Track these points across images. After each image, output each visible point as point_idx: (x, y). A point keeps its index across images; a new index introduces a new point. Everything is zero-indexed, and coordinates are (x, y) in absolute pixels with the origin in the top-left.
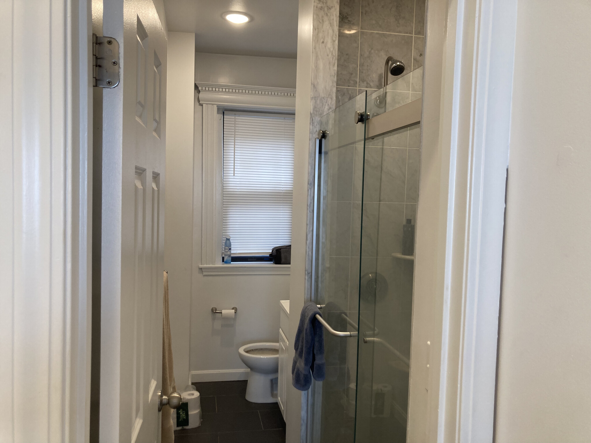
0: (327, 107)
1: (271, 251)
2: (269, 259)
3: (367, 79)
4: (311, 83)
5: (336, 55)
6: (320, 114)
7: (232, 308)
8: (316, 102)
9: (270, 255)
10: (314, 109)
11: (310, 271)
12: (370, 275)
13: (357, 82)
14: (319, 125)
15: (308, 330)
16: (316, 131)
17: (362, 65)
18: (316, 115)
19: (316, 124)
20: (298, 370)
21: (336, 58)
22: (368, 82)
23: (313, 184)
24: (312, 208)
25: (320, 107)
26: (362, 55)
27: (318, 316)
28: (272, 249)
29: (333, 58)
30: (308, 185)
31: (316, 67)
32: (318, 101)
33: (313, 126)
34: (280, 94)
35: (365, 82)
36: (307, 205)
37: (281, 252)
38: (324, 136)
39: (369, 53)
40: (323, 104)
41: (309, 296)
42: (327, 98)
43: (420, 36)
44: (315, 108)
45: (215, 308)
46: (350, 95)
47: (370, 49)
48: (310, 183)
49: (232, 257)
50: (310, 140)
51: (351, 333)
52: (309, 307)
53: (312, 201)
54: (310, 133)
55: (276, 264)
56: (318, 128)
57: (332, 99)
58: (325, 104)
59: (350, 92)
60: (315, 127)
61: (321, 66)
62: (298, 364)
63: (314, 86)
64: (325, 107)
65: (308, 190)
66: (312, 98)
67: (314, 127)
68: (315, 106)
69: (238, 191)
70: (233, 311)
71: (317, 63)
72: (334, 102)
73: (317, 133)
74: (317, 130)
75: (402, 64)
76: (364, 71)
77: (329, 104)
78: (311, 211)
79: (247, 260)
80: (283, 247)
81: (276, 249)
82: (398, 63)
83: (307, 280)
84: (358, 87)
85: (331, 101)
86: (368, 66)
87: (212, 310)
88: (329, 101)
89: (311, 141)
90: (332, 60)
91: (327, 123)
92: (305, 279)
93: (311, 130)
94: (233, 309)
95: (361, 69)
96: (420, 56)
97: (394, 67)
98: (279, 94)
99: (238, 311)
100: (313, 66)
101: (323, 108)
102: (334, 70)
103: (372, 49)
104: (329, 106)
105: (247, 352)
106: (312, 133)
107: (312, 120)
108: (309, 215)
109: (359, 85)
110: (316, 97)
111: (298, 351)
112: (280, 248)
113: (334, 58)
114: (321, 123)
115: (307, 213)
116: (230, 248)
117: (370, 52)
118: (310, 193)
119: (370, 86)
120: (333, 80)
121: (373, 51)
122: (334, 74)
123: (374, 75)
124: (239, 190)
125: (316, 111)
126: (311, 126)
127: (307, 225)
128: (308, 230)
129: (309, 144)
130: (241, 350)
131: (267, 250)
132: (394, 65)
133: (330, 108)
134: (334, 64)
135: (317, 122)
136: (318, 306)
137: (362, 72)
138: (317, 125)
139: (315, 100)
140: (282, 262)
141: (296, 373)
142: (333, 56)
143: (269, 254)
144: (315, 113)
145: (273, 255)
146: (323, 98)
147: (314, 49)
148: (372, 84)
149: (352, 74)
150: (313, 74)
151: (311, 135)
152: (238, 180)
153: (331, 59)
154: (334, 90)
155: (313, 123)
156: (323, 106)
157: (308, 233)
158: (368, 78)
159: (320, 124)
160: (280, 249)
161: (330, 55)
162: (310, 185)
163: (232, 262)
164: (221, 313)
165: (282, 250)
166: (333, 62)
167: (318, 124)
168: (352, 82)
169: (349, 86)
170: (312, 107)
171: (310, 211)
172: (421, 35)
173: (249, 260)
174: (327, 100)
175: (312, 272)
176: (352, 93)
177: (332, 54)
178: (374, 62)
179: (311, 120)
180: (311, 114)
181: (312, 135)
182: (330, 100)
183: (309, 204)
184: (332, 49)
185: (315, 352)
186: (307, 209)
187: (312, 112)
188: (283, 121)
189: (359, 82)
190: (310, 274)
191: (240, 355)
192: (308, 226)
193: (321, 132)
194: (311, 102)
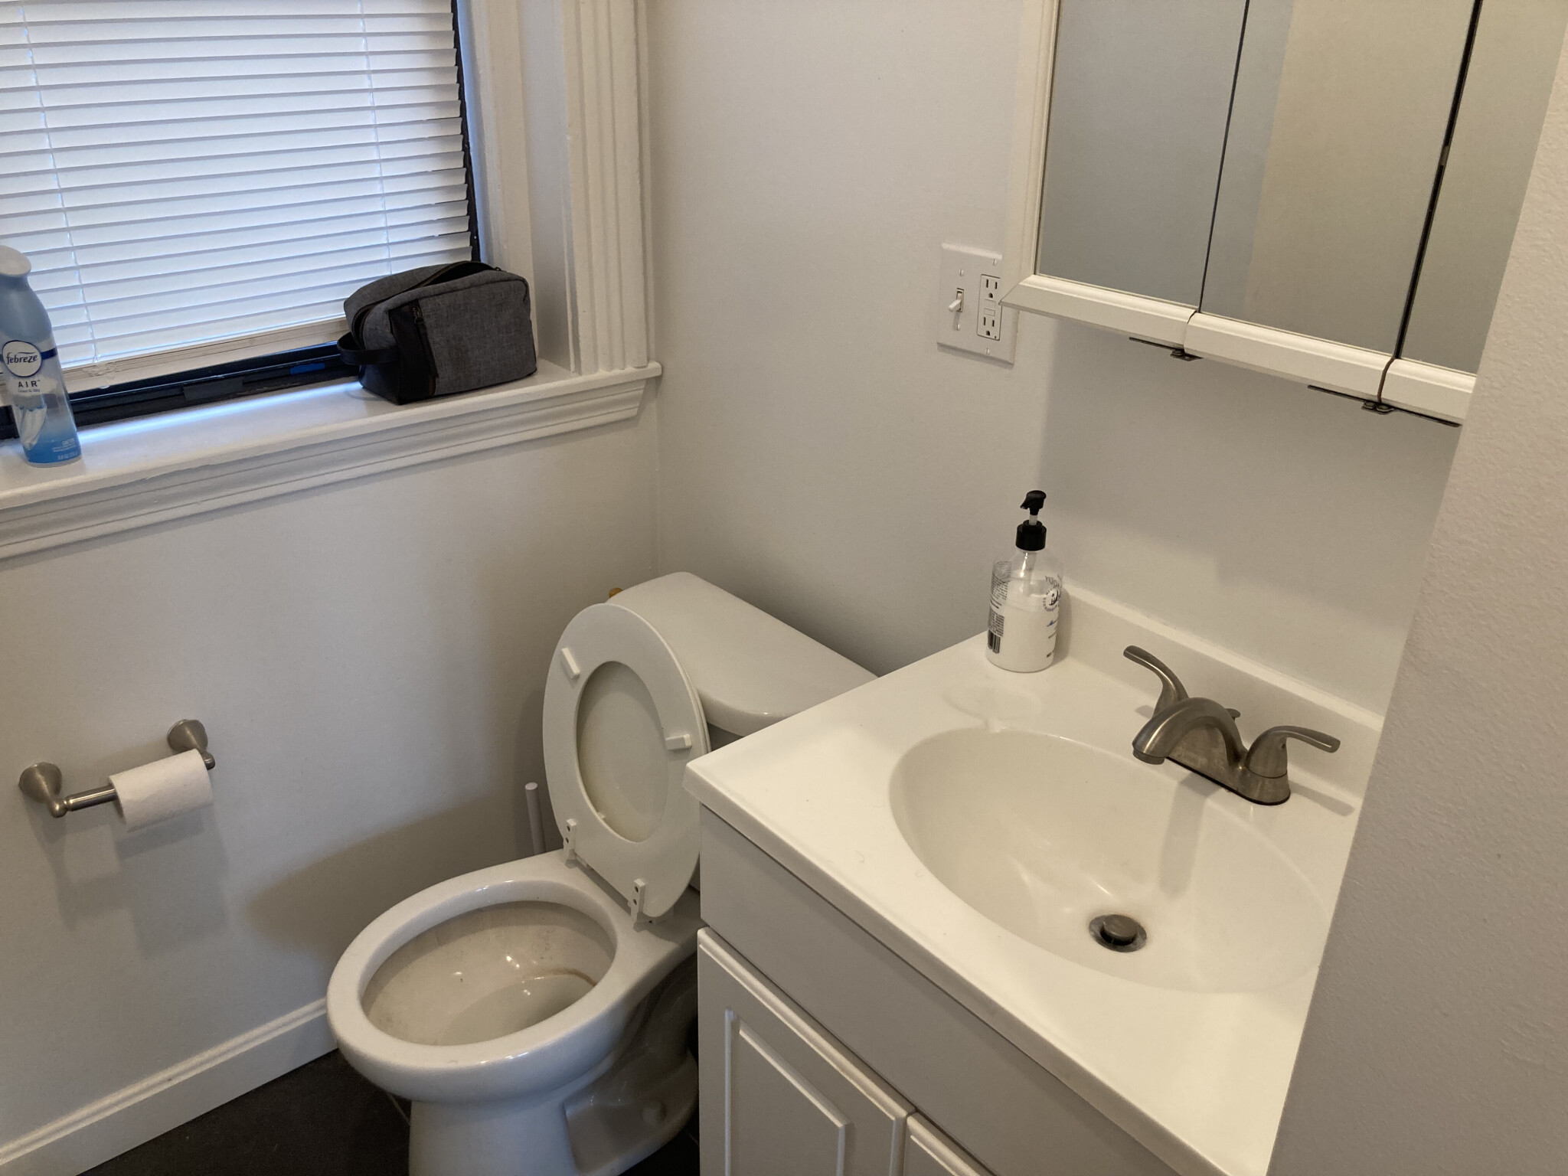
7: (167, 733)
28: (348, 300)
37: (428, 322)
45: (43, 768)
49: (72, 396)
55: (403, 398)
70: (192, 760)
81: (385, 296)
87: (27, 785)
116: (45, 349)
145: (370, 345)
160: (414, 297)
164: (114, 798)
165: (427, 307)
173: (190, 395)
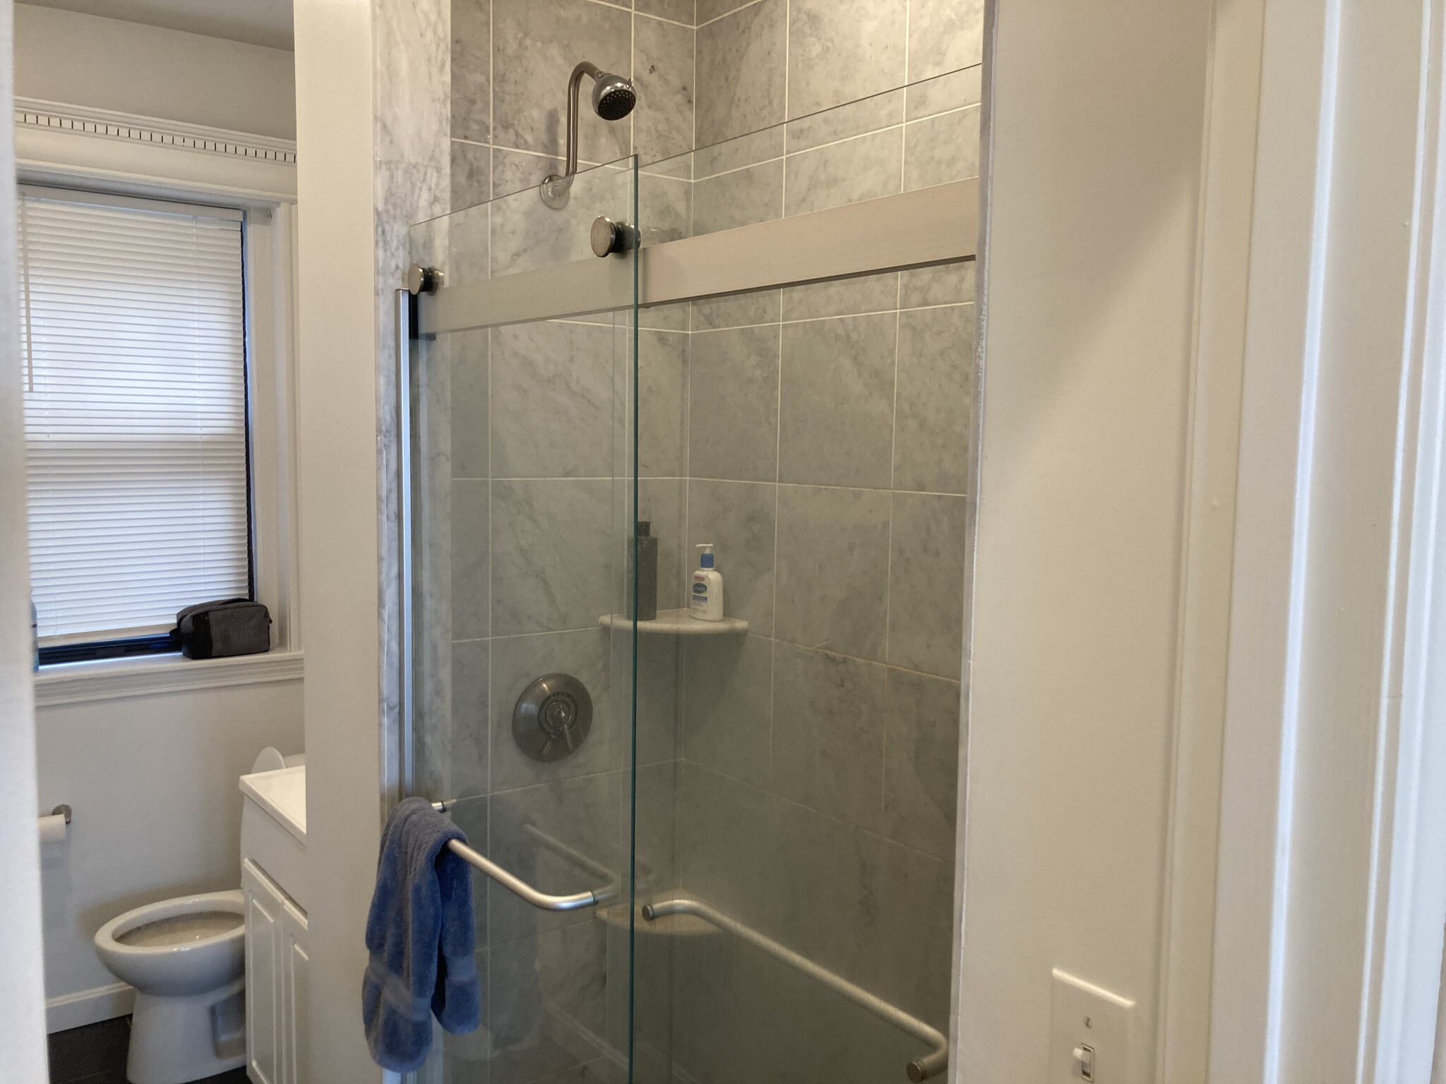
0: (425, 197)
1: (175, 621)
2: (166, 645)
3: (516, 122)
4: (376, 118)
5: (446, 36)
6: (407, 216)
7: (52, 809)
8: (392, 177)
9: (172, 632)
10: (386, 200)
11: (395, 700)
12: (544, 685)
13: (487, 128)
14: (404, 247)
15: (424, 891)
16: (397, 267)
17: (501, 79)
18: (395, 218)
19: (394, 244)
20: (392, 1012)
21: (447, 48)
22: (520, 131)
23: (393, 432)
24: (394, 507)
25: (406, 195)
26: (499, 50)
27: (456, 845)
28: (178, 615)
29: (438, 45)
30: (377, 436)
31: (388, 67)
32: (400, 176)
33: (385, 250)
34: (182, 144)
35: (511, 132)
36: (379, 499)
37: (211, 623)
38: (430, 283)
39: (520, 46)
40: (413, 185)
41: (396, 776)
42: (426, 167)
43: (647, 15)
44: (389, 194)
46: (471, 164)
47: (520, 35)
48: (384, 429)
50: (377, 294)
51: (596, 892)
52: (414, 817)
53: (395, 486)
54: (377, 272)
55: (195, 656)
56: (401, 259)
57: (439, 170)
58: (418, 184)
59: (470, 156)
60: (392, 253)
61: (404, 65)
62: (388, 995)
63: (385, 128)
64: (419, 196)
65: (379, 452)
66: (378, 166)
67: (389, 253)
68: (390, 188)
69: (47, 439)
70: (61, 819)
71: (389, 54)
72: (446, 182)
73: (399, 274)
74: (401, 265)
75: (630, 90)
76: (508, 98)
77: (433, 187)
78: (393, 517)
79: (95, 654)
80: (214, 607)
81: (194, 613)
82: (619, 85)
83: (389, 730)
84: (491, 142)
85: (438, 177)
86: (516, 82)
88: (433, 177)
89: (382, 298)
90: (437, 50)
91: (428, 244)
92: (380, 725)
93: (381, 264)
94: (56, 812)
95: (497, 89)
96: (651, 72)
97: (609, 95)
98: (178, 140)
99: (73, 817)
100: (378, 61)
101: (416, 197)
102: (443, 83)
103: (526, 34)
104: (432, 192)
105: (122, 938)
106: (384, 274)
107: (383, 232)
108: (385, 527)
109: (495, 137)
110: (391, 161)
111: (385, 954)
112: (207, 609)
113: (442, 46)
114: (410, 243)
115: (379, 522)
117: (520, 44)
118: (387, 461)
119: (526, 142)
120: (441, 114)
121: (528, 42)
122: (443, 97)
123: (535, 113)
124: (52, 437)
125: (395, 206)
126: (381, 252)
127: (380, 559)
128: (384, 575)
129: (376, 308)
130: (104, 938)
131: (161, 619)
132: (608, 88)
133: (436, 200)
134: (443, 65)
135: (399, 241)
136: (434, 805)
137: (503, 101)
138: (397, 249)
139: (389, 170)
140: (213, 655)
141: (386, 1023)
142: (439, 39)
143: (169, 631)
144: (392, 211)
145: (183, 631)
146: (414, 167)
147: (378, 9)
148: (530, 138)
149: (473, 102)
150: (379, 87)
151: (381, 279)
152: (46, 405)
153: (433, 48)
154: (446, 143)
155: (385, 243)
156: (412, 191)
157: (385, 584)
158: (519, 120)
159: (408, 245)
160: (206, 613)
161: (429, 35)
162: (385, 436)
163: (42, 664)
165: (212, 615)
166: (440, 58)
167: (401, 247)
168: (475, 127)
169: (466, 138)
170: (381, 193)
171: (388, 517)
172: (651, 14)
174: (426, 174)
175: (401, 704)
176: (476, 158)
177: (435, 32)
178: (532, 74)
179: (380, 233)
180: (377, 213)
181: (385, 281)
182: (435, 174)
183: (384, 494)
184: (433, 17)
185: (448, 950)
186: (379, 510)
187: (380, 207)
188: (189, 224)
189: (495, 128)
190: (397, 710)
191: (102, 955)
192: (385, 564)
193: (421, 270)
194: (375, 175)
